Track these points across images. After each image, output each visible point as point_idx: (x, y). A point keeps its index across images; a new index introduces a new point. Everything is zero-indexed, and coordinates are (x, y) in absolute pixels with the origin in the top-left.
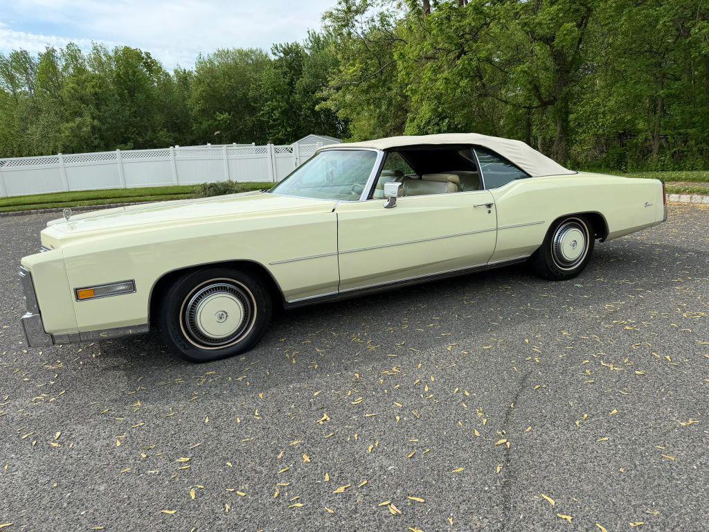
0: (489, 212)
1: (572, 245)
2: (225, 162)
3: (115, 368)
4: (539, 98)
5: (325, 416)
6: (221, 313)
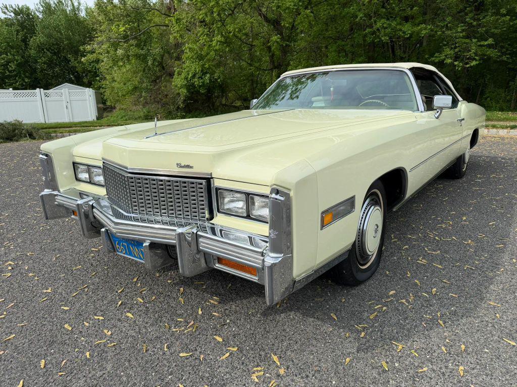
0: (461, 125)
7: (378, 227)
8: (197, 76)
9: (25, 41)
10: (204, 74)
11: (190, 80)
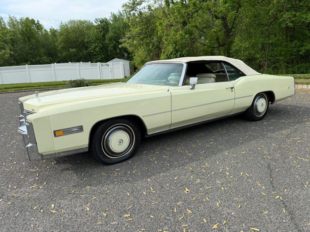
0: (232, 91)
1: (262, 105)
2: (78, 70)
3: (67, 169)
4: (219, 43)
5: (187, 190)
6: (120, 140)
7: (122, 140)
8: (173, 53)
9: (104, 36)
10: (177, 52)
11: (169, 56)
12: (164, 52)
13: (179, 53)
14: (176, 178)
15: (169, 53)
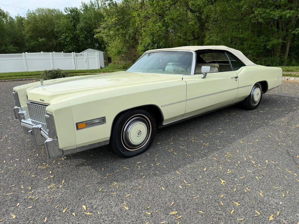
0: (236, 80)
2: (51, 60)
6: (139, 132)
7: (141, 132)
8: (150, 45)
9: (74, 26)
10: (154, 44)
11: (147, 47)
12: (141, 44)
13: (156, 44)
14: (205, 169)
15: (147, 45)
